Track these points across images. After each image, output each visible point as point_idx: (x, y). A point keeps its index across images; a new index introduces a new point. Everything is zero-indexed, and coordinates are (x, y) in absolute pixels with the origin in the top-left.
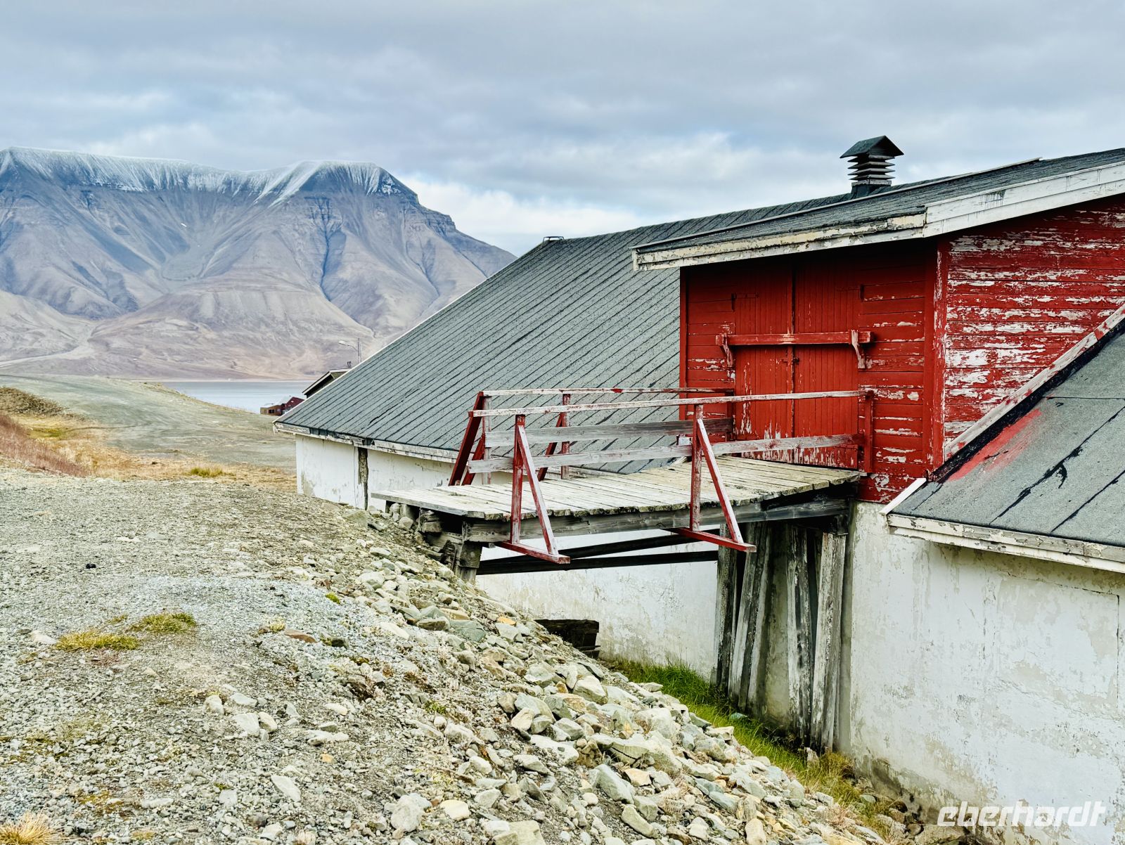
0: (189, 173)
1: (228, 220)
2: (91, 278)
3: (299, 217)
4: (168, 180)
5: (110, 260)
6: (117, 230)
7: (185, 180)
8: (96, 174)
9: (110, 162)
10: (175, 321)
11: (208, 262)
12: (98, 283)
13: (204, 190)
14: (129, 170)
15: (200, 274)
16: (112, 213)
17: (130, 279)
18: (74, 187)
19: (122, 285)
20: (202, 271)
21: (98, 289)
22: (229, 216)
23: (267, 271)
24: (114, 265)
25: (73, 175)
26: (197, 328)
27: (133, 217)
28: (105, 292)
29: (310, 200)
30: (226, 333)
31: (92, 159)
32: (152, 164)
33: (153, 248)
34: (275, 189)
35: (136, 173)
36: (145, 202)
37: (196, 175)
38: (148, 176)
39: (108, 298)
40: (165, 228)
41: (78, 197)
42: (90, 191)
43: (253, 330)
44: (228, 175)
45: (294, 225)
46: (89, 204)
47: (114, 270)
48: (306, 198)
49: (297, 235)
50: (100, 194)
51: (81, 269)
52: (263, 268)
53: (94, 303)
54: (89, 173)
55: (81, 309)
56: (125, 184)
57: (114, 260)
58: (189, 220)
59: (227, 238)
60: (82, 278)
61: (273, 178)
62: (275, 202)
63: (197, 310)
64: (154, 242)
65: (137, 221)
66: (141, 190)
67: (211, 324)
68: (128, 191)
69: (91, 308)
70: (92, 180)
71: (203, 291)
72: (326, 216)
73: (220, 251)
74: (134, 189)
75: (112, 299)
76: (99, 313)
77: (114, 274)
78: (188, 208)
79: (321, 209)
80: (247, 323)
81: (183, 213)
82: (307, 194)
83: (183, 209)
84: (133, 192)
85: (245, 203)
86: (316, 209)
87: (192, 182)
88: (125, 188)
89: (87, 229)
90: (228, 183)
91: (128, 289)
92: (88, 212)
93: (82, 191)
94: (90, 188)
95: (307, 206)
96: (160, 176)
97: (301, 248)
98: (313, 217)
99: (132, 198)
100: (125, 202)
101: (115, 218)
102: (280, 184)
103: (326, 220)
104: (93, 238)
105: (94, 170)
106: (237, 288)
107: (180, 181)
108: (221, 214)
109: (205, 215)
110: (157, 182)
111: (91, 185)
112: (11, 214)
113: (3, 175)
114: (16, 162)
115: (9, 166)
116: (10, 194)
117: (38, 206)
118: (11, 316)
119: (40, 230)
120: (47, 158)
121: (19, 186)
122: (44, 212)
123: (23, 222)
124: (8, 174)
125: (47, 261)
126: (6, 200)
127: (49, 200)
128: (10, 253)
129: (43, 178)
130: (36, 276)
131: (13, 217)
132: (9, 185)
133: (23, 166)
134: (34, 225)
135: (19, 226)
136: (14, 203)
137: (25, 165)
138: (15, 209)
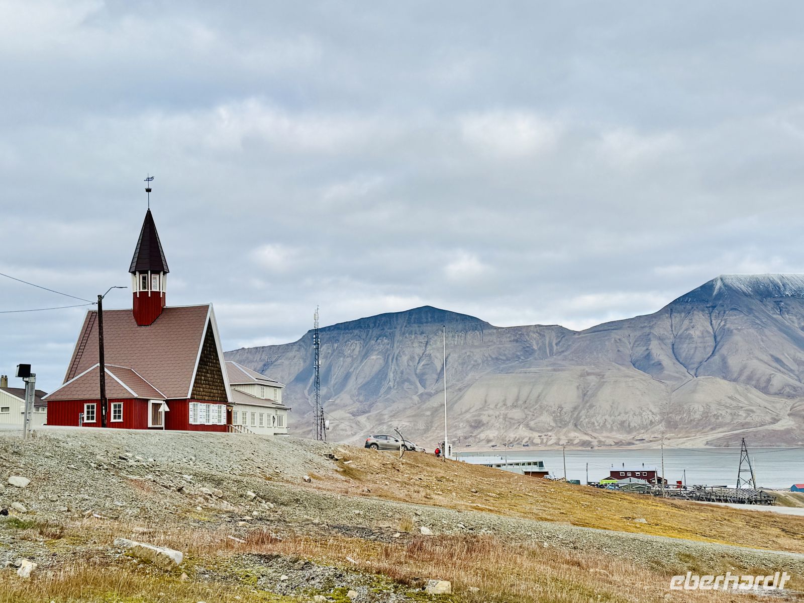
2: (786, 367)
5: (799, 352)
8: (785, 289)
9: (796, 278)
12: (791, 370)
16: (799, 316)
18: (769, 299)
21: (792, 375)
25: (768, 291)
28: (798, 377)
31: (782, 278)
39: (800, 381)
41: (772, 306)
42: (781, 302)
46: (780, 311)
50: (789, 303)
51: (778, 360)
53: (789, 385)
54: (779, 288)
55: (780, 390)
60: (779, 367)
69: (787, 389)
70: (782, 293)
76: (794, 393)
89: (780, 330)
92: (780, 317)
93: (775, 302)
94: (781, 299)
104: (785, 336)
105: (783, 285)
111: (782, 297)
112: (723, 323)
113: (716, 295)
114: (725, 285)
115: (720, 288)
116: (722, 308)
117: (743, 315)
118: (729, 397)
119: (745, 332)
120: (748, 280)
121: (729, 302)
122: (747, 319)
123: (732, 328)
124: (720, 294)
125: (752, 355)
126: (719, 313)
127: (750, 311)
128: (724, 351)
129: (745, 294)
130: (745, 367)
131: (724, 325)
132: (721, 302)
133: (731, 288)
134: (741, 329)
135: (730, 332)
136: (725, 315)
137: (732, 286)
138: (726, 320)
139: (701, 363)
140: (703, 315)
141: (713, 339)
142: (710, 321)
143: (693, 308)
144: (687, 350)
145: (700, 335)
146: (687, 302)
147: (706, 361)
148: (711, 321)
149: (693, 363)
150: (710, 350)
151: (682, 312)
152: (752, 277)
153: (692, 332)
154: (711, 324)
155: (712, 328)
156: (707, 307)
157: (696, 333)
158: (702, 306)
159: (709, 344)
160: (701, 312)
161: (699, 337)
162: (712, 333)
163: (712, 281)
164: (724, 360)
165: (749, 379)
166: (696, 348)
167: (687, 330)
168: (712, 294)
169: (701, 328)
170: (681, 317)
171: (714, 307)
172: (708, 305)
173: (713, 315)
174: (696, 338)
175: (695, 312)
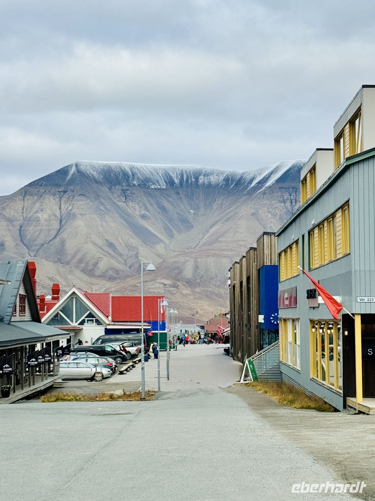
0: (200, 174)
1: (223, 207)
2: (117, 251)
3: (273, 202)
4: (185, 179)
5: (133, 238)
6: (143, 217)
7: (197, 179)
8: (133, 178)
9: (145, 168)
10: (164, 281)
11: (204, 238)
12: (121, 254)
13: (210, 186)
14: (158, 174)
15: (197, 246)
16: (141, 205)
17: (143, 251)
18: (117, 187)
19: (137, 256)
20: (198, 244)
21: (120, 259)
22: (225, 204)
23: (242, 243)
24: (135, 241)
25: (117, 178)
26: (178, 286)
27: (155, 206)
28: (125, 261)
29: (282, 190)
30: (197, 290)
31: (132, 168)
32: (175, 169)
33: (167, 229)
34: (259, 183)
35: (163, 176)
36: (166, 196)
37: (205, 175)
38: (171, 177)
39: (126, 265)
40: (178, 213)
41: (119, 194)
42: (128, 190)
43: (219, 287)
44: (227, 175)
45: (269, 208)
46: (126, 199)
47: (134, 245)
48: (279, 188)
49: (270, 216)
50: (134, 191)
51: (111, 245)
52: (240, 241)
53: (113, 269)
54: (128, 177)
55: (104, 273)
56: (154, 184)
57: (135, 238)
58: (197, 208)
59: (220, 220)
60: (110, 251)
61: (260, 175)
62: (258, 192)
63: (181, 272)
64: (168, 224)
65: (158, 209)
66: (164, 187)
67: (190, 283)
68: (155, 189)
69: (111, 272)
70: (130, 182)
71: (187, 258)
72: (294, 201)
73: (214, 229)
74: (159, 187)
75: (128, 266)
76: (116, 276)
77: (134, 247)
78: (197, 199)
79: (290, 196)
80: (216, 281)
81: (192, 203)
82: (280, 185)
83: (192, 200)
84: (159, 189)
85: (238, 194)
86: (286, 196)
87: (201, 179)
88: (153, 187)
89: (121, 216)
90: (227, 180)
91: (140, 258)
92: (124, 204)
93: (122, 190)
94: (128, 188)
95: (280, 194)
96: (179, 177)
97: (272, 225)
98: (284, 202)
99: (157, 193)
100: (151, 196)
101: (143, 208)
102: (263, 179)
103: (294, 204)
104: (124, 222)
105: (133, 175)
106: (214, 255)
107: (193, 180)
108: (219, 202)
109: (208, 204)
110: (176, 181)
111: (129, 185)
112: (70, 208)
113: (69, 180)
114: (79, 171)
115: (74, 174)
116: (71, 193)
117: (89, 201)
118: (49, 278)
119: (88, 217)
120: (101, 168)
121: (79, 188)
122: (92, 205)
123: (77, 212)
124: (73, 180)
125: (89, 240)
126: (68, 198)
127: (97, 197)
128: (64, 235)
129: (96, 181)
130: (79, 251)
131: (71, 210)
132: (72, 187)
133: (84, 174)
134: (84, 214)
135: (74, 215)
136: (74, 200)
137: (85, 173)
138: (74, 204)
139: (42, 245)
140: (54, 199)
141: (59, 222)
142: (59, 205)
143: (45, 191)
144: (32, 232)
145: (47, 218)
146: (41, 185)
147: (48, 243)
148: (61, 205)
149: (35, 245)
150: (53, 233)
151: (35, 195)
152: (105, 166)
153: (40, 215)
154: (60, 208)
155: (60, 211)
156: (59, 191)
157: (43, 216)
158: (53, 190)
159: (54, 227)
160: (52, 196)
161: (46, 220)
162: (59, 217)
163: (68, 166)
164: (63, 243)
165: (81, 261)
166: (41, 230)
167: (36, 212)
168: (65, 180)
169: (49, 212)
170: (33, 200)
171: (65, 192)
172: (60, 190)
173: (64, 199)
174: (42, 221)
175: (46, 196)
